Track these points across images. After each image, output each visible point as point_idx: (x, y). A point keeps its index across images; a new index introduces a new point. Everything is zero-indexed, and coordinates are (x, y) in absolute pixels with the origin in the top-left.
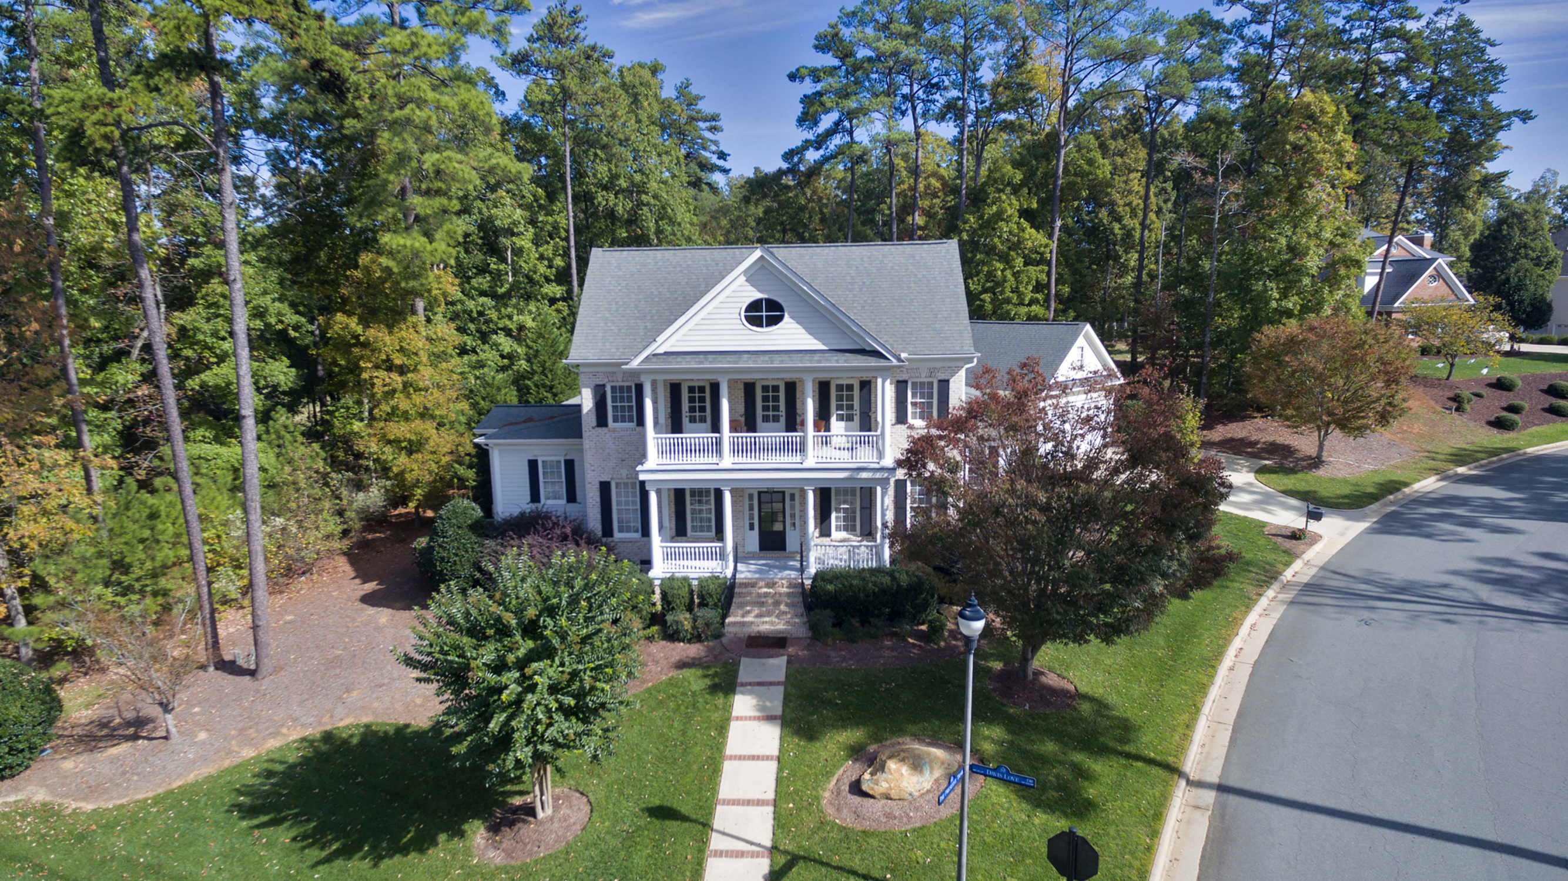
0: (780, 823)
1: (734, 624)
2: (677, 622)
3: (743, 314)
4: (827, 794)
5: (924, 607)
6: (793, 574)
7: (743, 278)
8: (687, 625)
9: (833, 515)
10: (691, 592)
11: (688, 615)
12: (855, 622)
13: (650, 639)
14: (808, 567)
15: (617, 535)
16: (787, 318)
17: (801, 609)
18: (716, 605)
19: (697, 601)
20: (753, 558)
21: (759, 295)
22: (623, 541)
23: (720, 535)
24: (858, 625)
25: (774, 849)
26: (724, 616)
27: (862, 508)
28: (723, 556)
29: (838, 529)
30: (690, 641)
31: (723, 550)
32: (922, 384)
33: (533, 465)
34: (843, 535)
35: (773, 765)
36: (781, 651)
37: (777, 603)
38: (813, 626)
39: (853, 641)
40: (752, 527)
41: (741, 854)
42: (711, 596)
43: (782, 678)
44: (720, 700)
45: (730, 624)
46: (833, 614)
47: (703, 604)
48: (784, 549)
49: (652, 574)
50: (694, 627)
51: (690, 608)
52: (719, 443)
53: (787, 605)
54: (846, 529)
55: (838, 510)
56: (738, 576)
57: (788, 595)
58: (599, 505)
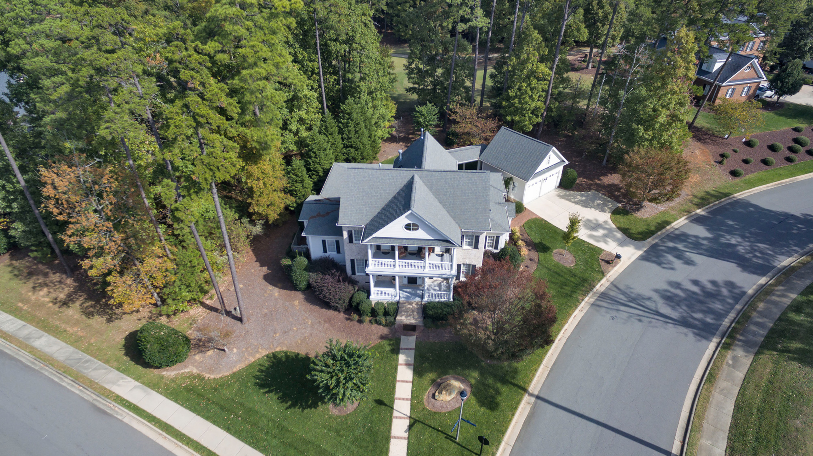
0: (413, 407)
1: (399, 320)
2: (380, 321)
3: (404, 227)
4: (425, 397)
6: (419, 300)
7: (404, 217)
8: (384, 321)
10: (385, 309)
11: (384, 318)
13: (371, 322)
14: (424, 298)
15: (357, 274)
16: (420, 229)
17: (421, 315)
18: (393, 315)
20: (405, 287)
21: (410, 222)
22: (359, 276)
25: (410, 417)
26: (396, 317)
28: (395, 295)
30: (384, 326)
31: (395, 291)
32: (470, 236)
33: (324, 242)
35: (411, 385)
36: (412, 332)
37: (413, 311)
38: (425, 325)
39: (437, 328)
41: (402, 418)
42: (391, 309)
43: (414, 347)
44: (395, 356)
46: (431, 320)
47: (389, 315)
48: (416, 283)
49: (371, 298)
50: (386, 322)
52: (394, 263)
53: (416, 313)
56: (400, 299)
57: (417, 309)
58: (350, 265)
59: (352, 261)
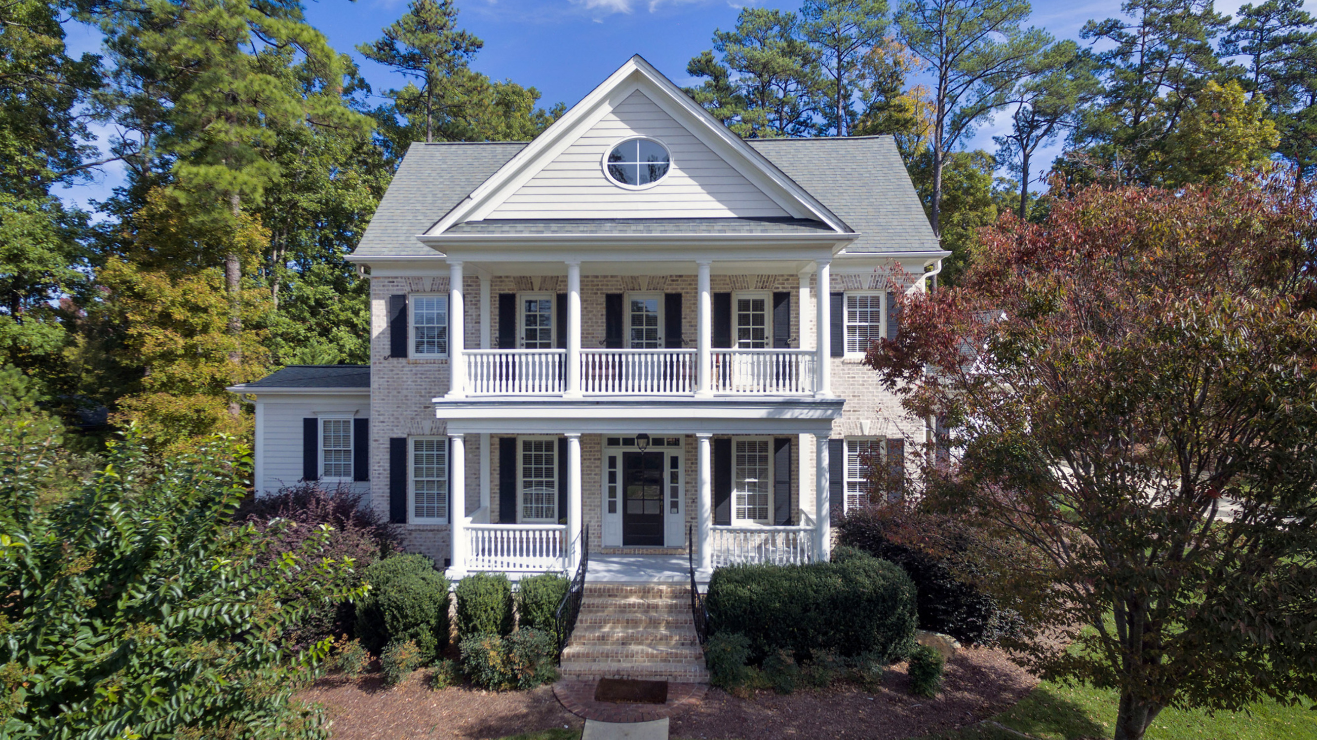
1: (576, 656)
2: (477, 653)
3: (606, 163)
5: (900, 630)
6: (677, 576)
7: (607, 108)
8: (495, 658)
9: (734, 494)
10: (509, 602)
11: (497, 641)
12: (786, 656)
13: (430, 681)
14: (700, 565)
15: (413, 520)
16: (673, 169)
17: (692, 633)
18: (547, 624)
19: (517, 616)
20: (614, 555)
21: (630, 134)
22: (421, 530)
23: (563, 516)
24: (791, 661)
26: (561, 644)
27: (776, 483)
28: (564, 551)
29: (741, 515)
30: (497, 687)
31: (565, 536)
32: (863, 302)
33: (310, 426)
34: (749, 524)
36: (660, 709)
37: (654, 623)
38: (713, 664)
39: (782, 691)
40: (612, 509)
42: (539, 607)
45: (570, 657)
46: (747, 641)
47: (527, 622)
48: (661, 543)
49: (450, 573)
50: (507, 662)
51: (505, 628)
52: (563, 365)
53: (668, 625)
54: (752, 515)
55: (741, 486)
56: (588, 577)
57: (671, 609)
58: (387, 473)
59: (398, 447)
